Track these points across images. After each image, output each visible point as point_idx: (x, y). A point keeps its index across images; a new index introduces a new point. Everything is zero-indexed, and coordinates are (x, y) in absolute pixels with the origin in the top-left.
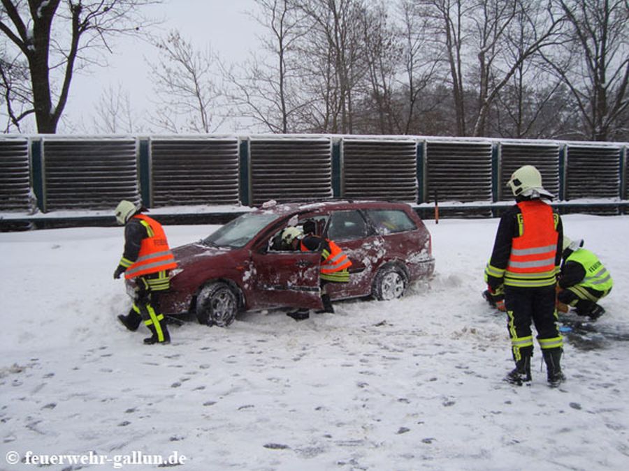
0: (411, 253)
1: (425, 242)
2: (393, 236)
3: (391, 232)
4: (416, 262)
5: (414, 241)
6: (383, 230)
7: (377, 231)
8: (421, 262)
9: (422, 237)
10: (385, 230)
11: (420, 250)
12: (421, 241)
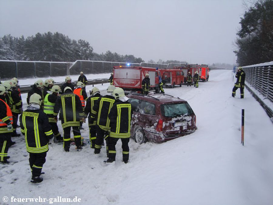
0: (146, 126)
1: (155, 123)
2: (144, 115)
3: (144, 113)
4: (148, 131)
5: (150, 120)
6: (142, 111)
7: (140, 111)
8: (150, 132)
9: (155, 120)
10: (143, 111)
11: (151, 126)
12: (153, 122)
